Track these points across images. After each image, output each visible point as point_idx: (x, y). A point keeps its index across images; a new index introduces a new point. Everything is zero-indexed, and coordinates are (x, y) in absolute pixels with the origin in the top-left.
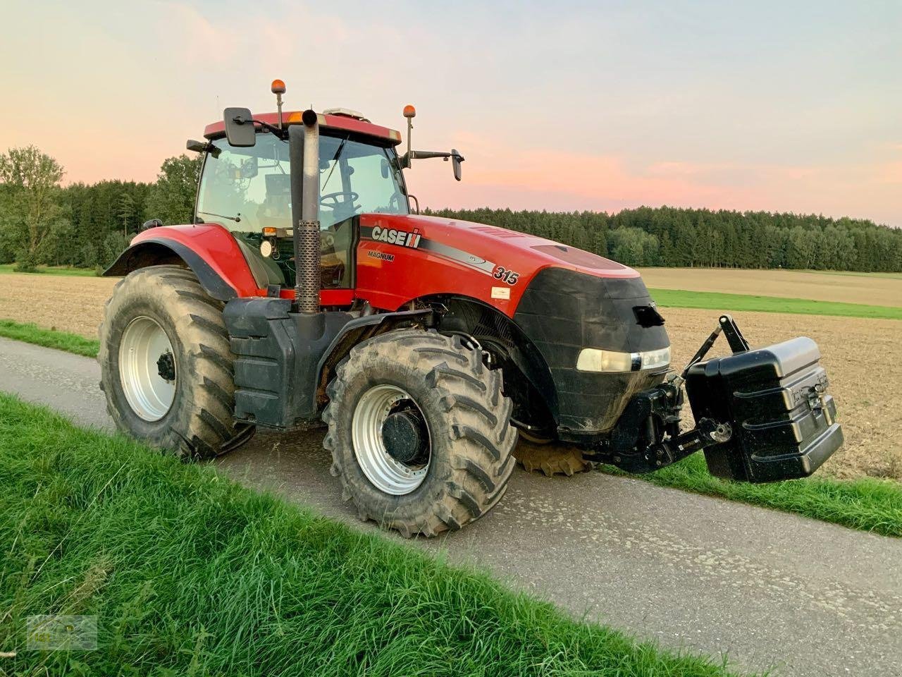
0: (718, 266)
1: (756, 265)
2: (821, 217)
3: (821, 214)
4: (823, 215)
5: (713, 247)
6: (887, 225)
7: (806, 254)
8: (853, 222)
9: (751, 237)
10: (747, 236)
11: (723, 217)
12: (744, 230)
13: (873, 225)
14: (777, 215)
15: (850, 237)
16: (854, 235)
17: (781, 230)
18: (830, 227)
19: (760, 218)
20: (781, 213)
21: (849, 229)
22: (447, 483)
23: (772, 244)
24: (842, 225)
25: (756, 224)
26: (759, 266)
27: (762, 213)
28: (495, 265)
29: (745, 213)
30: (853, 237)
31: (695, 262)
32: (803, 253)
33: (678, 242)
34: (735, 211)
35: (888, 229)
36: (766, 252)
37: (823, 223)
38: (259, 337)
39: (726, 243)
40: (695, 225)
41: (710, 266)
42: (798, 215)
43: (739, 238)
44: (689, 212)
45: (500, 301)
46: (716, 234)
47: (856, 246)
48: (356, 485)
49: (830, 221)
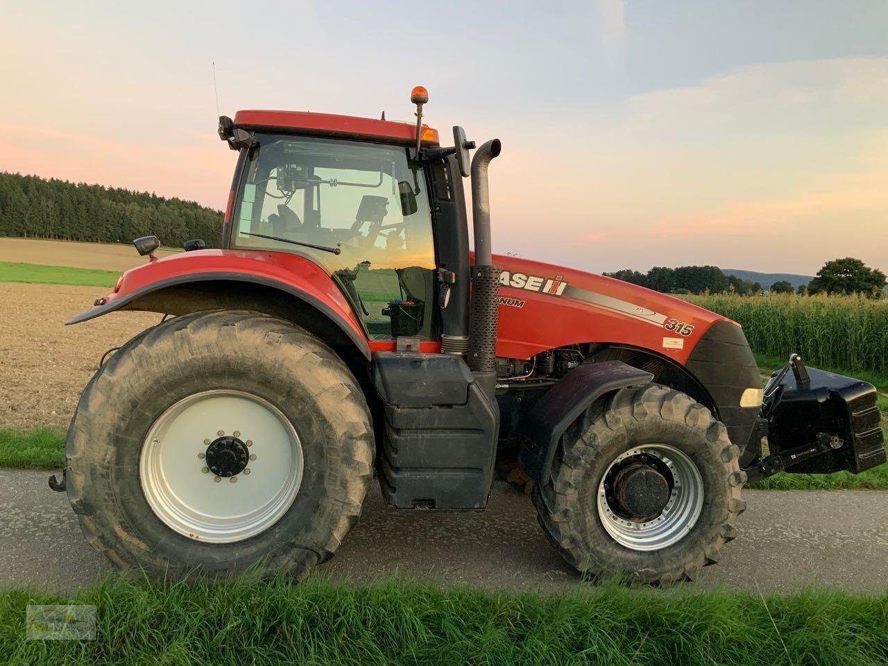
0: (55, 238)
1: (94, 239)
2: (154, 195)
3: (154, 193)
4: (156, 194)
5: (48, 217)
6: (211, 208)
7: (142, 230)
8: (183, 202)
9: (88, 209)
10: (83, 208)
11: (56, 186)
12: (80, 203)
13: (200, 207)
14: (111, 190)
15: (181, 216)
16: (185, 215)
17: (117, 205)
18: (163, 206)
19: (96, 191)
20: (115, 188)
21: (180, 209)
22: (723, 527)
23: (110, 219)
24: (174, 205)
25: (93, 197)
26: (97, 240)
27: (97, 186)
28: (666, 317)
29: (79, 185)
30: (184, 217)
31: (28, 232)
32: (140, 229)
33: (7, 209)
34: (67, 182)
35: (213, 212)
36: (104, 225)
37: (158, 202)
38: (450, 406)
39: (61, 213)
40: (26, 191)
41: (46, 237)
42: (132, 191)
43: (75, 210)
44: (17, 177)
45: (672, 350)
46: (50, 203)
47: (187, 226)
48: (604, 551)
49: (162, 200)
